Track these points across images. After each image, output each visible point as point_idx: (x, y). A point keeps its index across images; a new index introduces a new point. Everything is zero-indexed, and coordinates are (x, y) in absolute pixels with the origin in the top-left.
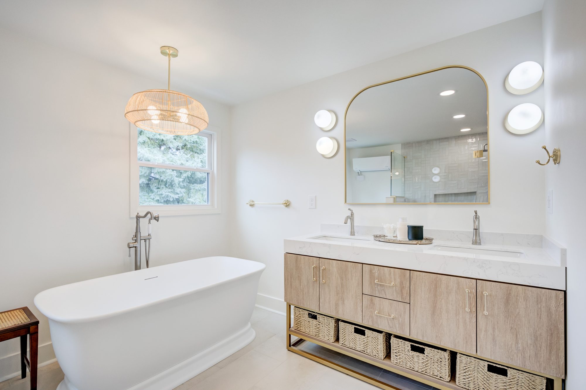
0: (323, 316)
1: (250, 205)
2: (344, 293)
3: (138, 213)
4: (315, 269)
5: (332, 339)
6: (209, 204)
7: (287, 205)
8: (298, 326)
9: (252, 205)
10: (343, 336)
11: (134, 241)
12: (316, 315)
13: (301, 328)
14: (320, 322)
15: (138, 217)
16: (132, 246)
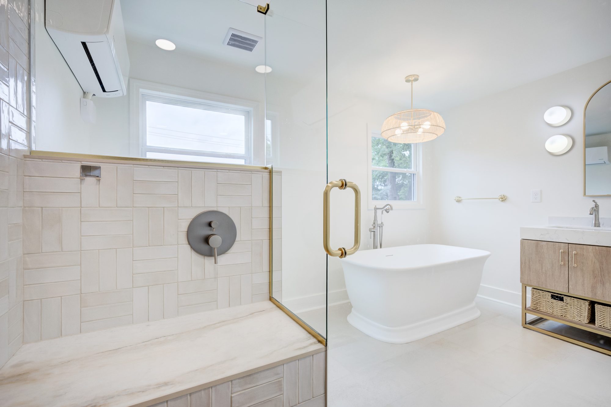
0: (572, 298)
1: (457, 201)
2: (604, 277)
3: (376, 206)
4: (562, 254)
5: (586, 321)
6: (416, 200)
7: (503, 199)
8: (536, 306)
9: (459, 201)
10: (601, 318)
11: (373, 227)
12: (563, 297)
13: (541, 308)
14: (567, 304)
15: (376, 209)
16: (372, 231)
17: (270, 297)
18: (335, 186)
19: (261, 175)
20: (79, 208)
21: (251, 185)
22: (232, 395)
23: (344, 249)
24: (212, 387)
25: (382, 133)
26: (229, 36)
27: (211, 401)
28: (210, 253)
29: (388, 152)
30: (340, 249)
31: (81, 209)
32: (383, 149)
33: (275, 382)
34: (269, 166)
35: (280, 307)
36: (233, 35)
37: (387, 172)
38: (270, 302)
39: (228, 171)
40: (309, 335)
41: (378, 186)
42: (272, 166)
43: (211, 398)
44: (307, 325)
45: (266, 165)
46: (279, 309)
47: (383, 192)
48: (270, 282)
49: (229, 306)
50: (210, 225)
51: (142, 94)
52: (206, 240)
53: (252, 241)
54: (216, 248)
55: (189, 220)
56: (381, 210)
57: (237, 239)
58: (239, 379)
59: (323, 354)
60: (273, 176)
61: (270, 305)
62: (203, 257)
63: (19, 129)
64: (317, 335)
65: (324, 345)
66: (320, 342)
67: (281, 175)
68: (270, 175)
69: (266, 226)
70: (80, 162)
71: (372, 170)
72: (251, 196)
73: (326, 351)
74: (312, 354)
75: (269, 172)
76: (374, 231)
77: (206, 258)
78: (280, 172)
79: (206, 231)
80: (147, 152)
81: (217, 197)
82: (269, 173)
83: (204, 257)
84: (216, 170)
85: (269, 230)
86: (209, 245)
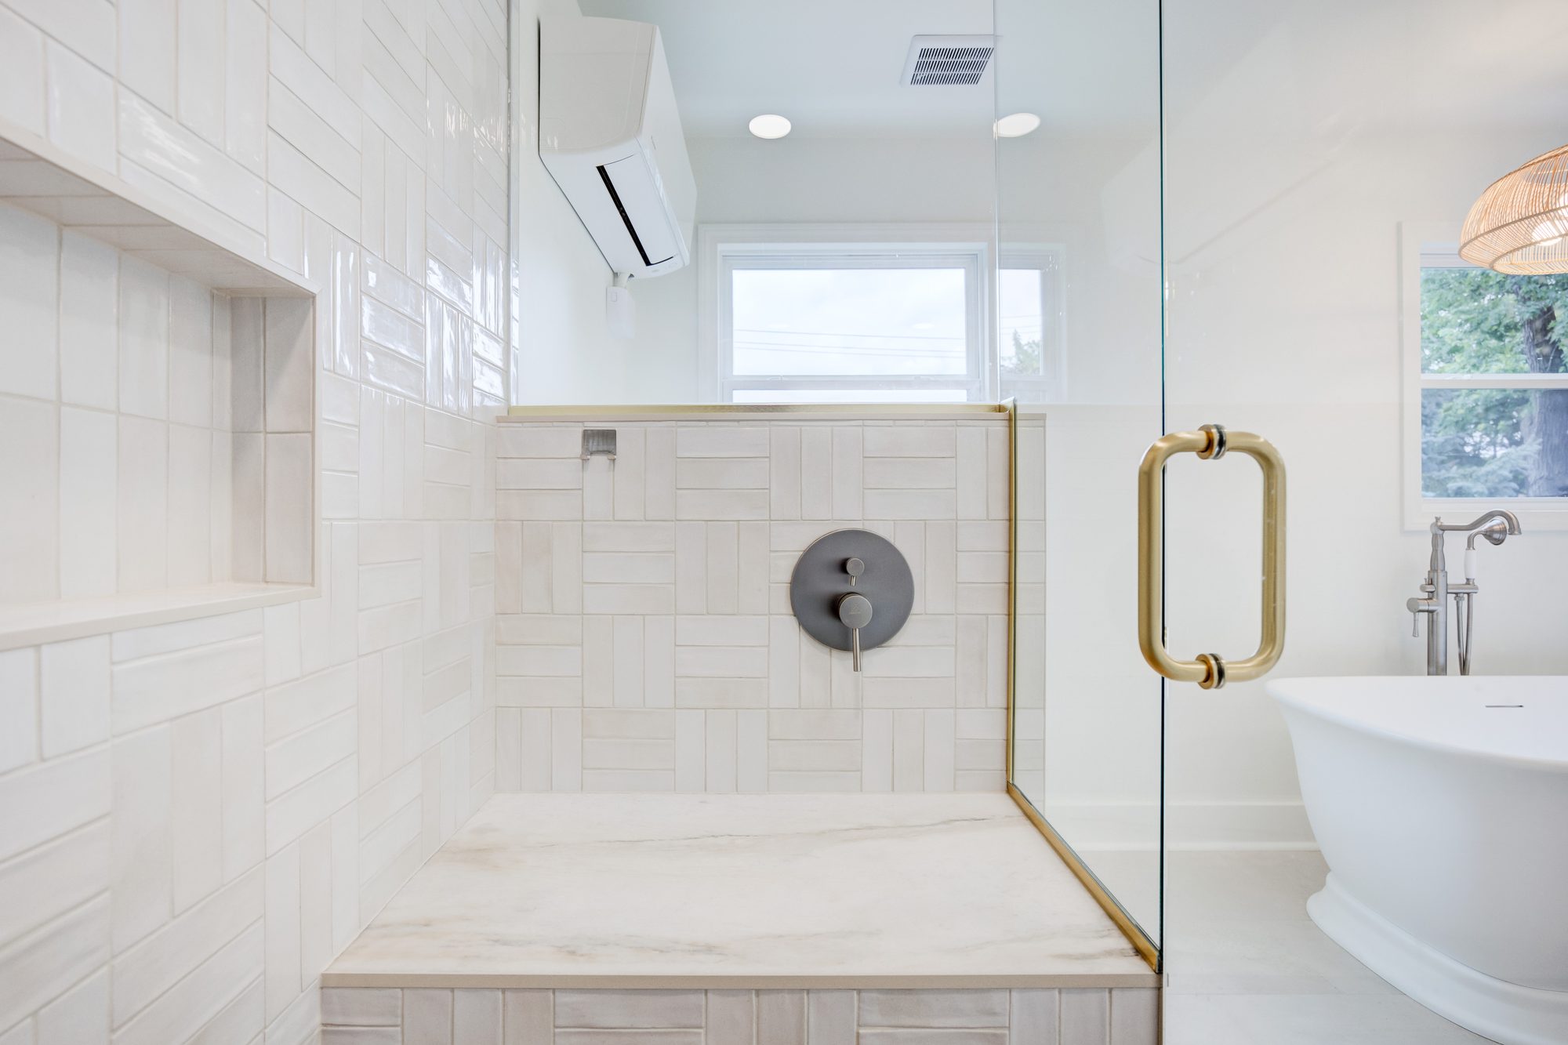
3: (1438, 518)
11: (1426, 595)
15: (1440, 530)
16: (1421, 608)
17: (1008, 782)
18: (1186, 447)
19: (984, 428)
20: (580, 523)
21: (954, 460)
22: (862, 1031)
23: (1216, 659)
24: (808, 991)
25: (1465, 245)
26: (915, 58)
27: (806, 1027)
28: (841, 642)
29: (1527, 316)
30: (1203, 659)
31: (582, 525)
32: (1501, 308)
33: (984, 1034)
34: (1008, 402)
35: (1033, 818)
36: (925, 53)
37: (1525, 391)
38: (1006, 797)
39: (891, 423)
40: (1109, 923)
41: (1477, 447)
42: (1015, 400)
43: (806, 1018)
44: (1104, 889)
45: (1001, 400)
46: (1028, 822)
47: (1501, 468)
48: (1007, 740)
49: (893, 790)
50: (843, 567)
51: (723, 256)
52: (834, 606)
53: (958, 616)
54: (857, 630)
55: (797, 553)
56: (1468, 533)
57: (917, 607)
58: (879, 990)
59: (1147, 997)
60: (1018, 429)
61: (1004, 805)
62: (826, 650)
63: (489, 367)
64: (1134, 928)
65: (1152, 968)
66: (1139, 952)
67: (1044, 427)
68: (1010, 427)
69: (1000, 575)
70: (580, 424)
71: (1423, 390)
72: (956, 489)
73: (1159, 989)
74: (1110, 985)
75: (1008, 418)
76: (1431, 608)
77: (835, 652)
78: (1039, 419)
79: (833, 585)
80: (734, 392)
81: (863, 492)
82: (1006, 423)
83: (831, 652)
84: (860, 423)
85: (1006, 586)
86: (839, 619)
